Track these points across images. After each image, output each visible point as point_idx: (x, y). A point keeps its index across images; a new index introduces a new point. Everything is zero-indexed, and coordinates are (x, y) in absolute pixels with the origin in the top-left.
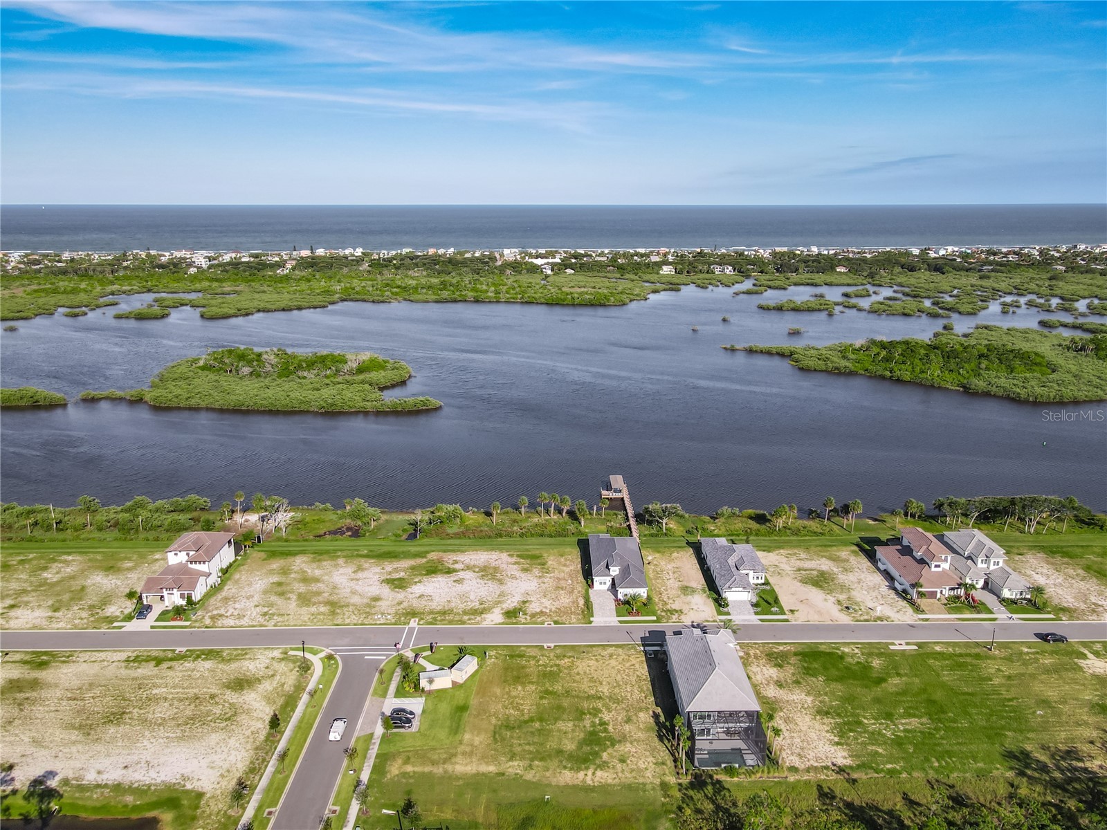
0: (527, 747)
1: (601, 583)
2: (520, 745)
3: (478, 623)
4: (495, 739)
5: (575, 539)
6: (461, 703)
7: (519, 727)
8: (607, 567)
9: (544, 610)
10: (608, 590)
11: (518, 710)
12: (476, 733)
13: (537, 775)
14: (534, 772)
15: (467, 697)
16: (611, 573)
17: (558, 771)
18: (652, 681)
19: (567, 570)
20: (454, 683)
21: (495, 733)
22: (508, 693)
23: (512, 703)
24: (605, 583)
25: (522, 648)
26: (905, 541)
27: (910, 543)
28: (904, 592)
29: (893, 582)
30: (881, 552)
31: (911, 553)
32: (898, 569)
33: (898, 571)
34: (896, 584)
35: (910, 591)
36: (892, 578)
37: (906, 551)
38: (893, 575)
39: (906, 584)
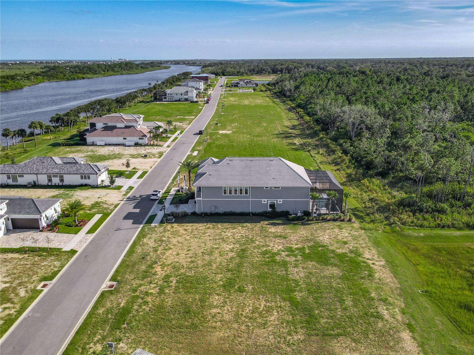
10: (5, 235)
26: (99, 125)
27: (107, 124)
28: (137, 144)
29: (124, 145)
30: (94, 136)
31: (114, 127)
32: (120, 136)
33: (122, 136)
34: (127, 143)
35: (141, 141)
36: (117, 144)
37: (108, 128)
38: (116, 143)
39: (136, 139)
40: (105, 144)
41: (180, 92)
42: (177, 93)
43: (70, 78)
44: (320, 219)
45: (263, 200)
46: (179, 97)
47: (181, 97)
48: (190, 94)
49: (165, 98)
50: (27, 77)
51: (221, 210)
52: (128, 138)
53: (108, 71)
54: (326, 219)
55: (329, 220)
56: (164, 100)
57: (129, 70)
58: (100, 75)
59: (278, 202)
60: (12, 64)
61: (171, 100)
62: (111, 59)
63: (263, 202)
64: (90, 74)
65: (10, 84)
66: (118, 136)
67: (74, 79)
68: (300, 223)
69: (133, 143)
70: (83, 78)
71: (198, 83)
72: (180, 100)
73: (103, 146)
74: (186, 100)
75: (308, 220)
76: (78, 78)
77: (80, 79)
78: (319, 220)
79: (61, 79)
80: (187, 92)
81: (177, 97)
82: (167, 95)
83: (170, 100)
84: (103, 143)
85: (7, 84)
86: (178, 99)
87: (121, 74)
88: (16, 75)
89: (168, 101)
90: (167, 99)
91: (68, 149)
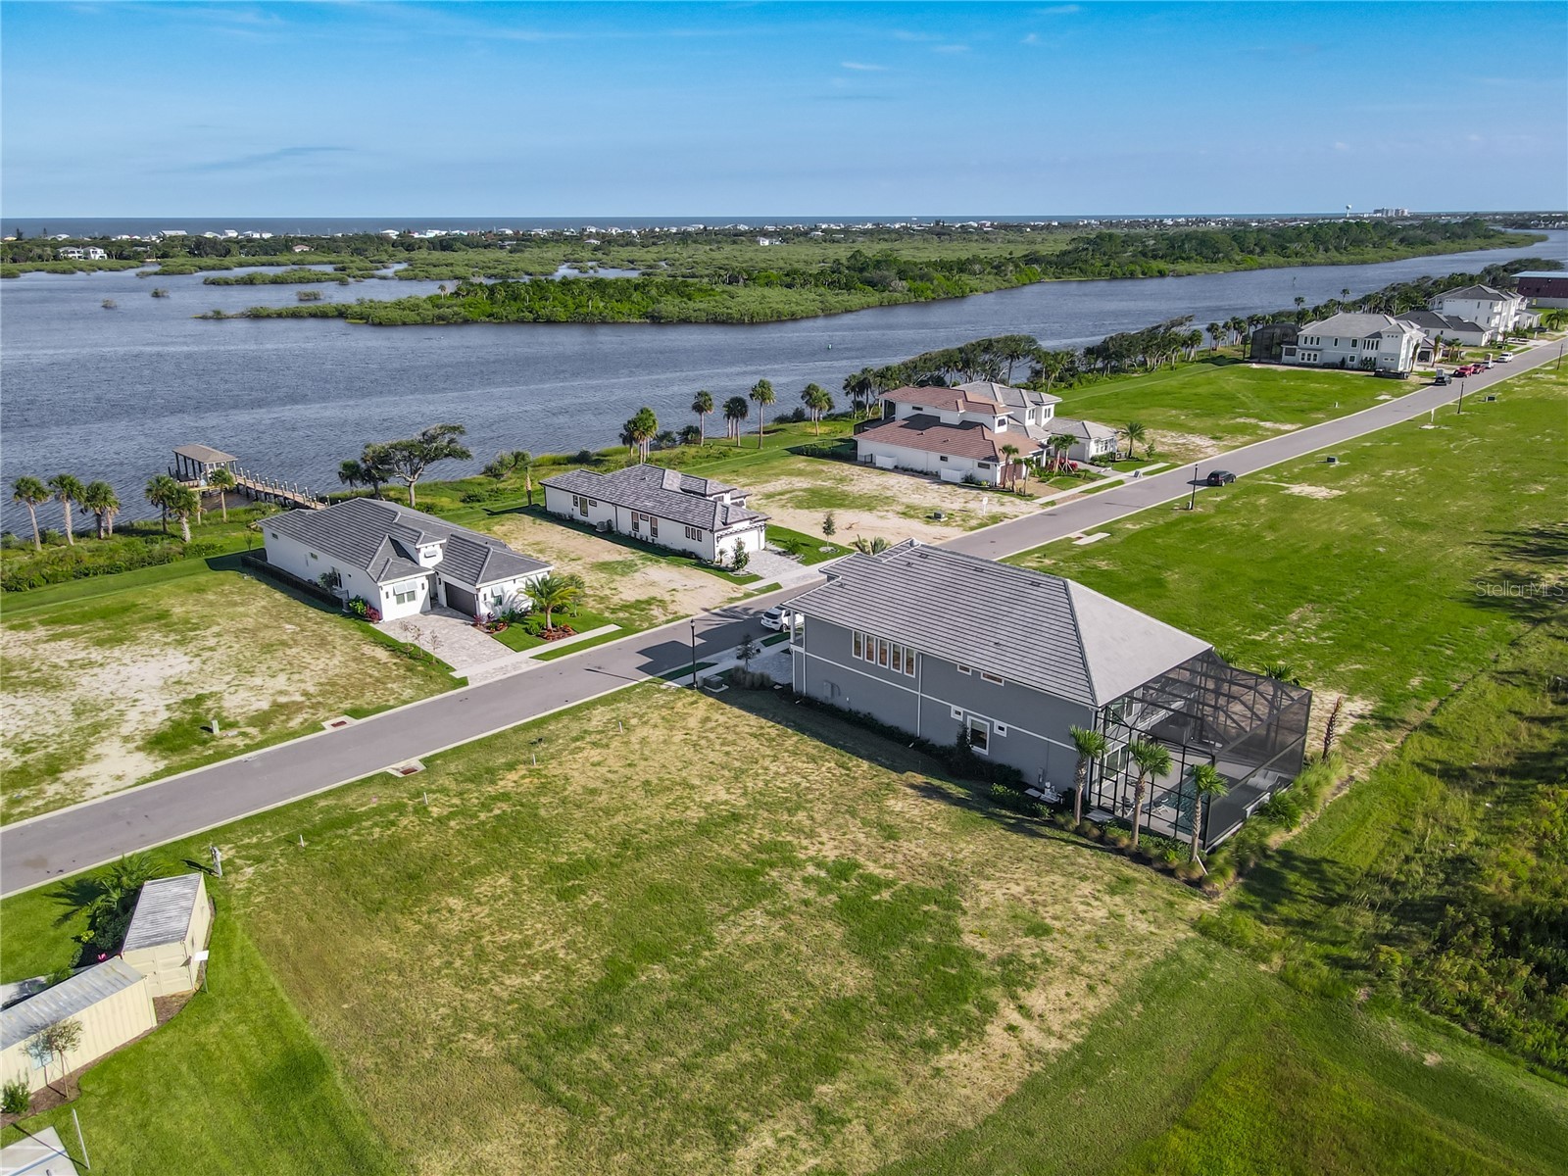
0: (723, 1062)
1: (400, 598)
2: (687, 1068)
3: (63, 802)
4: (569, 1106)
5: (201, 560)
6: (265, 1057)
7: (609, 1014)
8: (401, 551)
9: (282, 699)
10: (424, 612)
11: (534, 964)
12: (457, 1128)
13: (880, 1129)
14: (857, 1127)
15: (272, 1024)
16: (423, 562)
17: (926, 1071)
18: (801, 729)
19: (253, 609)
20: (161, 1005)
21: (538, 1083)
22: (430, 932)
23: (480, 955)
24: (412, 595)
25: (322, 803)
26: (904, 411)
27: (920, 409)
28: (970, 482)
29: (934, 477)
30: (873, 439)
31: (934, 421)
32: (934, 449)
33: (938, 451)
34: (946, 474)
35: (982, 474)
36: (921, 472)
37: (921, 422)
38: (919, 469)
39: (969, 465)
40: (896, 467)
41: (1349, 336)
42: (1335, 334)
43: (1120, 273)
44: (1091, 835)
45: (954, 707)
46: (1345, 351)
47: (1348, 352)
48: (1386, 346)
49: (1291, 353)
50: (995, 267)
51: (846, 701)
52: (953, 459)
53: (1263, 250)
54: (1114, 842)
55: (1120, 852)
56: (1285, 358)
57: (1345, 249)
58: (1226, 266)
59: (996, 731)
60: (1034, 228)
61: (1312, 361)
62: (1345, 211)
63: (953, 715)
64: (1196, 261)
65: (936, 282)
66: (929, 448)
67: (1132, 276)
68: (1012, 821)
69: (958, 477)
70: (1162, 274)
71: (1485, 303)
72: (1342, 365)
73: (889, 470)
74: (1367, 365)
75: (1051, 824)
76: (1144, 273)
77: (1151, 277)
78: (1085, 835)
79: (1094, 275)
80: (1378, 335)
81: (1333, 354)
82: (1301, 342)
83: (1306, 360)
84: (889, 463)
85: (928, 284)
86: (1338, 360)
87: (1305, 264)
88: (975, 260)
89: (1300, 365)
90: (1298, 358)
91: (801, 466)
